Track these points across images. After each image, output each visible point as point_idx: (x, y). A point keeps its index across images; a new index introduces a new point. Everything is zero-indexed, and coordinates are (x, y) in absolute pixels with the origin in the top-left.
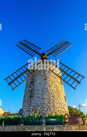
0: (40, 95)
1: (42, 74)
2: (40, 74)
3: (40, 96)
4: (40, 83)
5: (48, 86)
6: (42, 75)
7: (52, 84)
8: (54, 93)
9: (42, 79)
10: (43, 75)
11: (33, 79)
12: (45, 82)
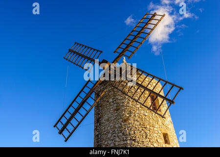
0: (110, 140)
1: (111, 100)
2: (108, 102)
3: (110, 142)
4: (108, 120)
5: (122, 121)
6: (110, 104)
7: (130, 116)
8: (134, 133)
9: (112, 109)
10: (113, 102)
11: (99, 114)
12: (116, 114)
